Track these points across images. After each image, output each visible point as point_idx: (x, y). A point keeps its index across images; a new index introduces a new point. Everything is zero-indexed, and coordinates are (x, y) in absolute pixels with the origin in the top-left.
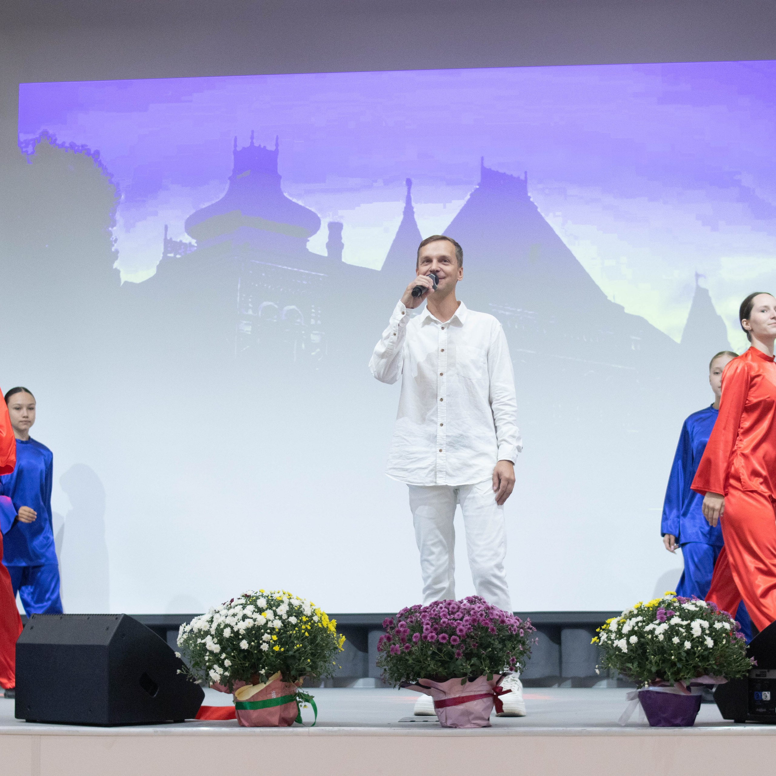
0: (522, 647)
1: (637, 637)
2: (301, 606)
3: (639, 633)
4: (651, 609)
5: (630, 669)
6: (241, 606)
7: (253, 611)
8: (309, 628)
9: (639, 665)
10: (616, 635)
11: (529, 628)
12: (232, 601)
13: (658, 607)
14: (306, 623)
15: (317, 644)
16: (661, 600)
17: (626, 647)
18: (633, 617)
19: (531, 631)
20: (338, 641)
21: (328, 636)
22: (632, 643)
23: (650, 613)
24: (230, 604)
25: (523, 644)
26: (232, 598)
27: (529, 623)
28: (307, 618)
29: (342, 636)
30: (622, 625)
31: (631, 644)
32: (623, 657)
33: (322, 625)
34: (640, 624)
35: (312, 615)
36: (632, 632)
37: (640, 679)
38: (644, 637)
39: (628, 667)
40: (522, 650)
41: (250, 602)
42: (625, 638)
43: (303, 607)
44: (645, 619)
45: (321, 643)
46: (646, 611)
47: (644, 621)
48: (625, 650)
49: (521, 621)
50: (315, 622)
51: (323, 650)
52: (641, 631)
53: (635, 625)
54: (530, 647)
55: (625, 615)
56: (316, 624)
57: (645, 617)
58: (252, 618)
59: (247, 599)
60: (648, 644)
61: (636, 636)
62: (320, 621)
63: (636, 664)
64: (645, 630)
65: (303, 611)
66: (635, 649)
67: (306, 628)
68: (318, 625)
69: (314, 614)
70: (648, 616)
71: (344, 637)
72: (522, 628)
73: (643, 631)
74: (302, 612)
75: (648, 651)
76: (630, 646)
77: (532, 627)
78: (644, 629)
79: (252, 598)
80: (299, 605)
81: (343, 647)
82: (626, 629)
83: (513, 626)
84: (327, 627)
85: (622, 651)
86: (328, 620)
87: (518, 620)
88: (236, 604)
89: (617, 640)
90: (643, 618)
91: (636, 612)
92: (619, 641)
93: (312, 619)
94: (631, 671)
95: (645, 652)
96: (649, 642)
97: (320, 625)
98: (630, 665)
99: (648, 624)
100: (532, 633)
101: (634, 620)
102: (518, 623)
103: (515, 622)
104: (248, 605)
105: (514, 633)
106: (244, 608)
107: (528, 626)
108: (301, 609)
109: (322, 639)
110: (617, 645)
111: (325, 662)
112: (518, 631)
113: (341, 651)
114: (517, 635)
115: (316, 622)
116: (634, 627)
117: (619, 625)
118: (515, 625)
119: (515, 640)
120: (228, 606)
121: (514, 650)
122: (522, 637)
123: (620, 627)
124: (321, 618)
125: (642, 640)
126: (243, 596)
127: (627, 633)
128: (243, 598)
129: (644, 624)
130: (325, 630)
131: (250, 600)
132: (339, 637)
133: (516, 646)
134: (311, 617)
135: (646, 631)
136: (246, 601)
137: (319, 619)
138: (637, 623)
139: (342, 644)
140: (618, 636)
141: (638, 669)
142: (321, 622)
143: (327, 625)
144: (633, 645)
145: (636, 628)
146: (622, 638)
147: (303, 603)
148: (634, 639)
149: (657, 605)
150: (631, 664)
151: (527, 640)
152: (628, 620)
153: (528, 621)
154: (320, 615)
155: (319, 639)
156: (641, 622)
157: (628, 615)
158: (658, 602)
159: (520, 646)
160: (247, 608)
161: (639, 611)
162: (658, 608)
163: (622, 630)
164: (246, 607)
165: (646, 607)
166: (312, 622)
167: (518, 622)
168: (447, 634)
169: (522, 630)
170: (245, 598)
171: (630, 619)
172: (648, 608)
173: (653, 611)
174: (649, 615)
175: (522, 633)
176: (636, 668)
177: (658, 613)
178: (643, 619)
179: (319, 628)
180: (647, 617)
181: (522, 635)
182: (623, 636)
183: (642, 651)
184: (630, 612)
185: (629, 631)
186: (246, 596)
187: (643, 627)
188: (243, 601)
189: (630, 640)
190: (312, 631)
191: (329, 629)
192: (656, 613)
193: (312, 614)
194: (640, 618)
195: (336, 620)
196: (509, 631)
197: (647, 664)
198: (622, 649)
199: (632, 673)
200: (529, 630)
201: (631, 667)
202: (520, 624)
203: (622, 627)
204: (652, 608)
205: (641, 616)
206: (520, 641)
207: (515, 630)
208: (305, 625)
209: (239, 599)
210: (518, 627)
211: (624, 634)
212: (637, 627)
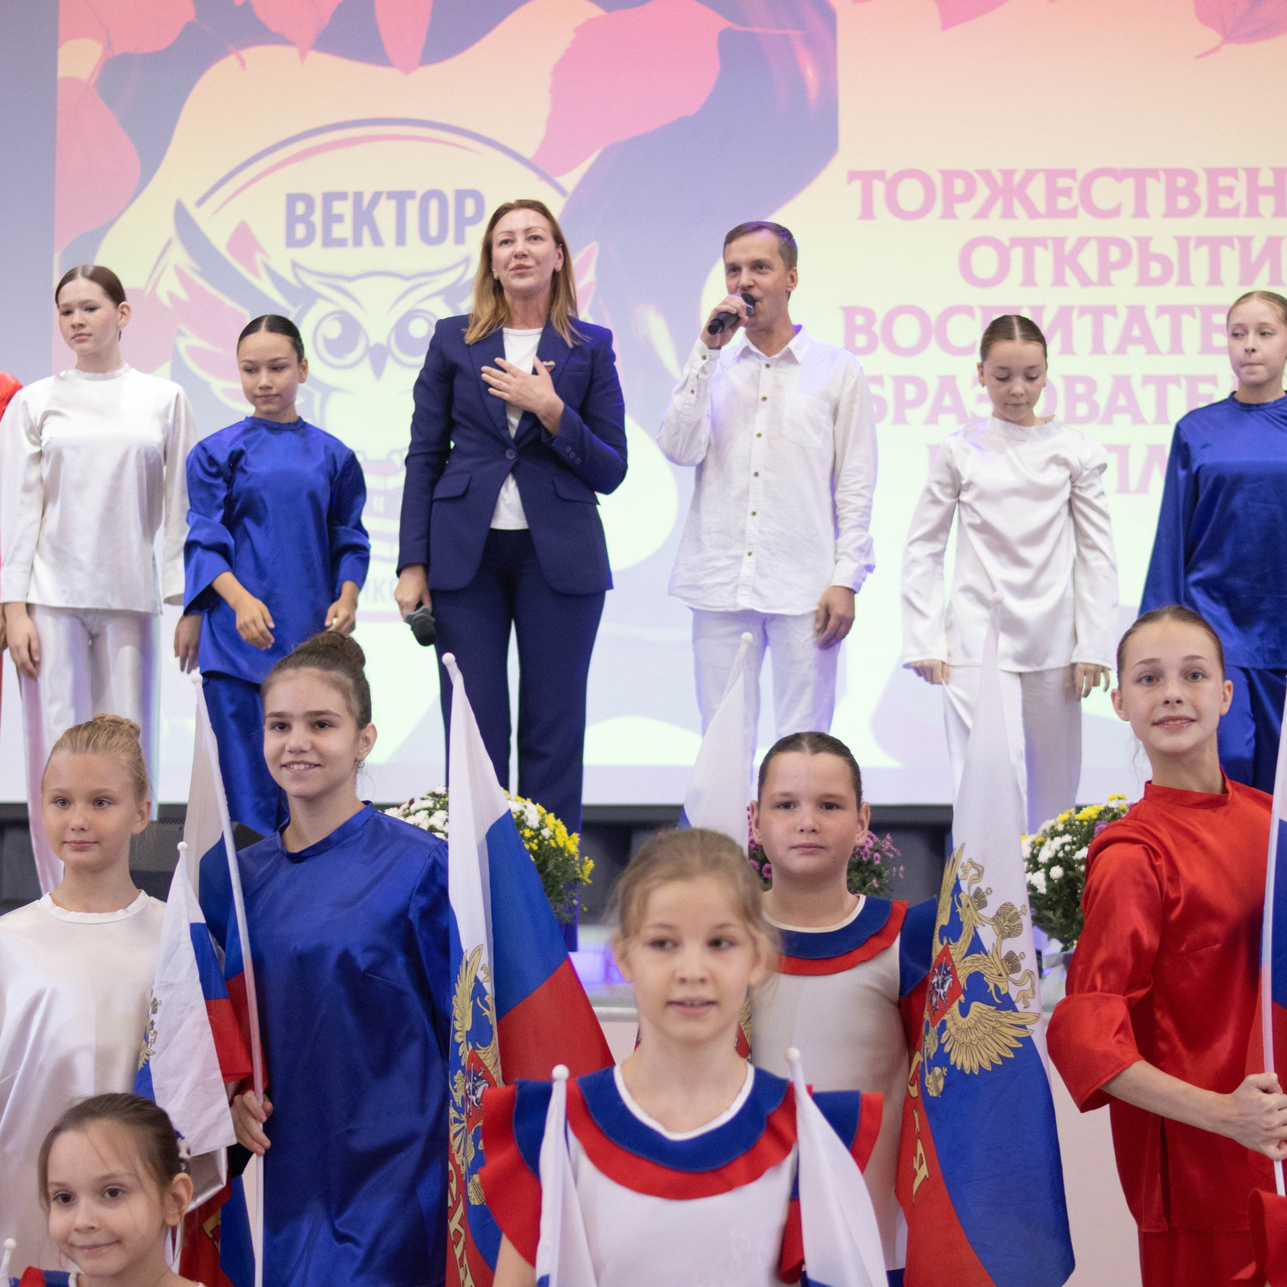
0: (877, 881)
1: (1061, 868)
2: (522, 813)
3: (1066, 861)
4: (1085, 823)
5: (1050, 920)
6: (427, 812)
7: (445, 820)
8: (535, 847)
9: (1065, 915)
10: (1029, 865)
11: (889, 850)
12: (412, 802)
13: (1096, 820)
14: (530, 839)
15: (548, 875)
16: (1102, 808)
17: (1044, 884)
18: (1057, 836)
19: (892, 856)
20: (581, 868)
21: (565, 859)
22: (1054, 878)
23: (1083, 830)
24: (408, 808)
25: (879, 875)
26: (412, 797)
27: (888, 843)
28: (532, 832)
29: (589, 860)
30: (1038, 847)
31: (1052, 879)
32: (1040, 899)
33: (556, 842)
34: (1067, 848)
35: (541, 828)
36: (1055, 861)
37: (1066, 936)
38: (1073, 869)
39: (1044, 916)
40: (877, 886)
41: (440, 805)
42: (1043, 870)
43: (527, 813)
44: (1075, 839)
45: (555, 872)
46: (1077, 826)
47: (1074, 843)
48: (1042, 890)
49: (876, 839)
50: (544, 839)
51: (558, 883)
52: (1069, 858)
53: (1058, 849)
54: (890, 882)
55: (1045, 831)
56: (546, 842)
57: (1075, 836)
58: (442, 832)
59: (435, 801)
60: (1080, 881)
61: (1061, 866)
62: (553, 836)
63: (1059, 912)
64: (1075, 857)
65: (525, 820)
66: (1058, 888)
67: (531, 848)
68: (549, 844)
69: (544, 825)
70: (1080, 834)
71: (591, 862)
72: (877, 851)
73: (1072, 858)
74: (523, 822)
75: (1079, 891)
76: (1051, 884)
77: (893, 848)
78: (1073, 855)
79: (443, 799)
80: (519, 810)
81: (590, 877)
82: (1044, 856)
83: (862, 847)
84: (565, 845)
85: (1038, 892)
86: (566, 835)
87: (871, 838)
88: (418, 808)
89: (1030, 874)
90: (1073, 837)
91: (1060, 828)
92: (1033, 874)
93: (540, 834)
94: (1050, 922)
95: (1074, 892)
96: (1081, 877)
97: (553, 844)
98: (1050, 914)
99: (1079, 849)
100: (893, 859)
101: (1058, 841)
102: (871, 844)
103: (867, 842)
104: (437, 810)
105: (865, 859)
106: (430, 814)
107: (887, 848)
108: (523, 817)
109: (557, 867)
110: (1030, 882)
111: (561, 901)
112: (872, 855)
113: (587, 883)
114: (870, 862)
115: (547, 838)
116: (1057, 852)
117: (1033, 848)
118: (867, 846)
119: (867, 870)
120: (404, 811)
121: (865, 886)
122: (877, 866)
123: (1035, 851)
124: (554, 832)
125: (1070, 873)
126: (429, 795)
127: (1046, 862)
128: (430, 797)
129: (1074, 847)
130: (560, 851)
131: (441, 803)
132: (584, 861)
133: (868, 880)
134: (538, 831)
135: (1077, 860)
136: (435, 804)
137: (552, 833)
138: (1063, 846)
139: (587, 872)
140: (1031, 866)
141: (1063, 920)
142: (554, 839)
143: (564, 842)
144: (1056, 881)
145: (1061, 854)
146: (1039, 869)
147: (526, 807)
148: (1057, 872)
149: (1095, 816)
150: (1052, 912)
151: (886, 869)
152: (1049, 840)
153: (887, 839)
154: (552, 827)
155: (551, 865)
156: (1069, 844)
157: (1048, 831)
158: (1098, 812)
159: (874, 881)
160: (435, 815)
161: (1066, 826)
162: (1097, 822)
163: (1038, 856)
164: (434, 813)
165: (1077, 820)
166: (540, 838)
167: (871, 841)
168: (757, 861)
169: (877, 855)
170: (431, 798)
171: (1052, 839)
172: (1081, 821)
173: (1089, 826)
174: (1082, 832)
175: (877, 858)
176: (1060, 918)
177: (1097, 829)
178: (1073, 839)
179: (551, 848)
180: (1079, 836)
181: (877, 862)
182: (1040, 866)
183: (1069, 890)
184: (1053, 827)
185: (1050, 859)
186: (434, 795)
187: (1072, 852)
188: (429, 803)
189: (1050, 873)
190: (540, 853)
191: (566, 851)
192: (1094, 830)
193: (540, 824)
194: (1067, 838)
195: (578, 834)
196: (856, 856)
197: (1078, 913)
198: (1037, 887)
199: (1052, 925)
200: (888, 854)
201: (1052, 916)
202: (875, 844)
203: (1039, 851)
204: (1087, 821)
205: (1070, 834)
206: (874, 872)
207: (866, 855)
208: (528, 842)
209: (423, 799)
210: (871, 850)
211: (1041, 863)
212: (1062, 851)
